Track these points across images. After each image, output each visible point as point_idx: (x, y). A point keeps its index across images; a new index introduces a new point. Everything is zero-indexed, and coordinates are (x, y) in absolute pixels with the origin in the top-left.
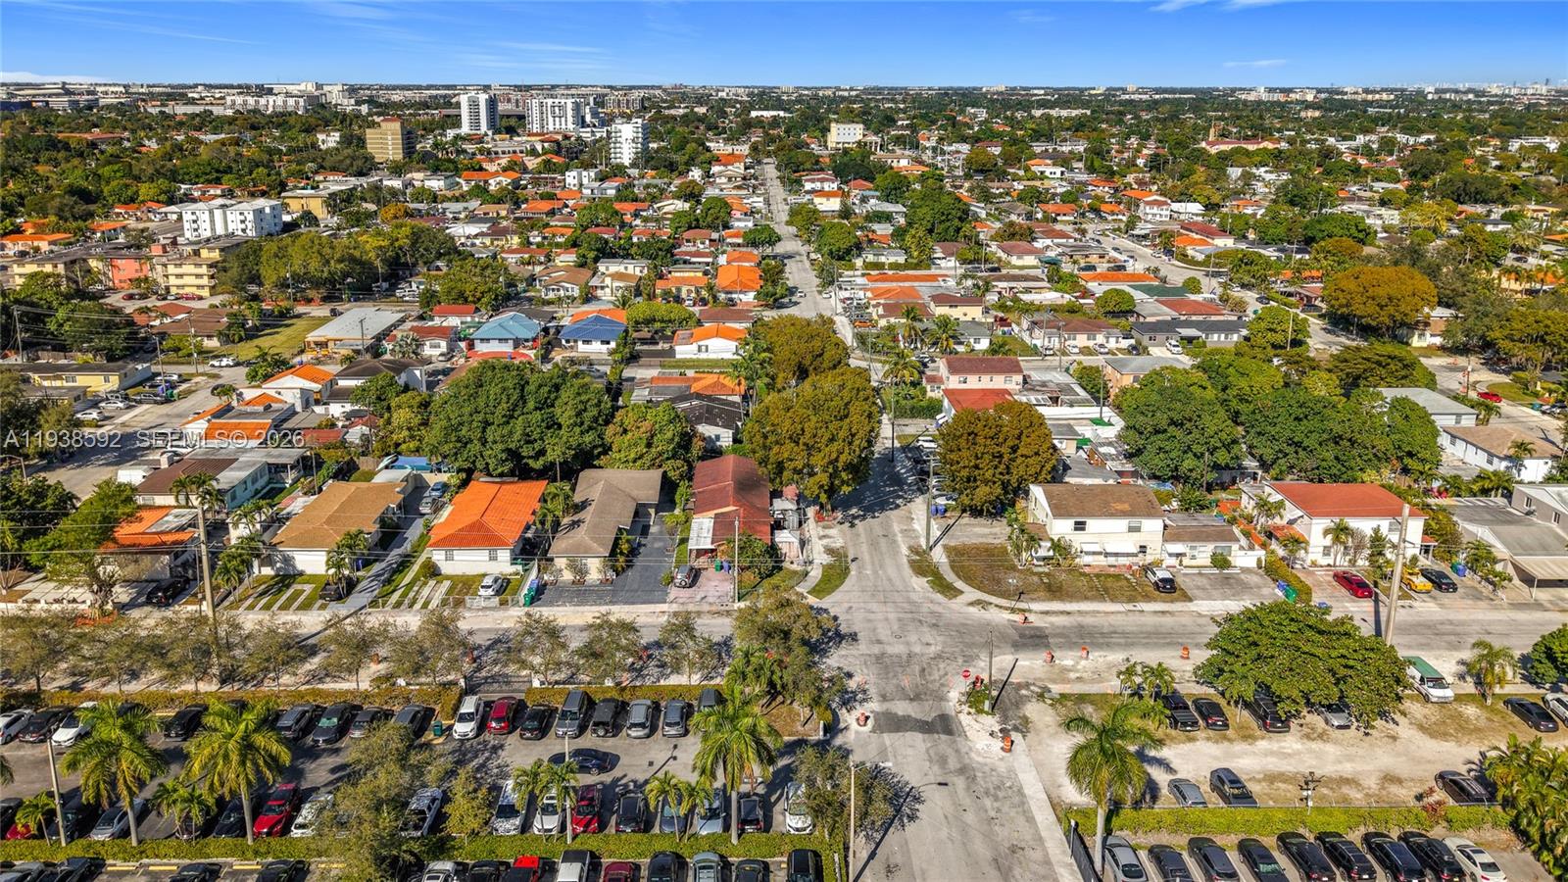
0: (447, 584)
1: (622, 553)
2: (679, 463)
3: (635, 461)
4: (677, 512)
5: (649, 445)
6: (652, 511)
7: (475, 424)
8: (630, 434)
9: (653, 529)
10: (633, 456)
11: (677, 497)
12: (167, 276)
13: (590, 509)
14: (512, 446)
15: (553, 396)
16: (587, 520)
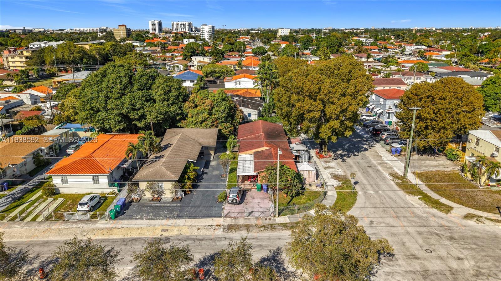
0: (60, 200)
1: (189, 178)
2: (228, 125)
3: (201, 123)
4: (228, 152)
5: (210, 114)
6: (212, 152)
7: (100, 98)
8: (198, 108)
9: (213, 163)
10: (200, 119)
11: (228, 145)
12: (8, 62)
13: (170, 149)
14: (123, 112)
15: (150, 82)
16: (166, 156)
